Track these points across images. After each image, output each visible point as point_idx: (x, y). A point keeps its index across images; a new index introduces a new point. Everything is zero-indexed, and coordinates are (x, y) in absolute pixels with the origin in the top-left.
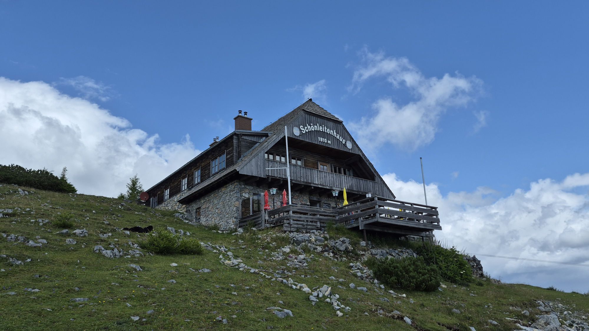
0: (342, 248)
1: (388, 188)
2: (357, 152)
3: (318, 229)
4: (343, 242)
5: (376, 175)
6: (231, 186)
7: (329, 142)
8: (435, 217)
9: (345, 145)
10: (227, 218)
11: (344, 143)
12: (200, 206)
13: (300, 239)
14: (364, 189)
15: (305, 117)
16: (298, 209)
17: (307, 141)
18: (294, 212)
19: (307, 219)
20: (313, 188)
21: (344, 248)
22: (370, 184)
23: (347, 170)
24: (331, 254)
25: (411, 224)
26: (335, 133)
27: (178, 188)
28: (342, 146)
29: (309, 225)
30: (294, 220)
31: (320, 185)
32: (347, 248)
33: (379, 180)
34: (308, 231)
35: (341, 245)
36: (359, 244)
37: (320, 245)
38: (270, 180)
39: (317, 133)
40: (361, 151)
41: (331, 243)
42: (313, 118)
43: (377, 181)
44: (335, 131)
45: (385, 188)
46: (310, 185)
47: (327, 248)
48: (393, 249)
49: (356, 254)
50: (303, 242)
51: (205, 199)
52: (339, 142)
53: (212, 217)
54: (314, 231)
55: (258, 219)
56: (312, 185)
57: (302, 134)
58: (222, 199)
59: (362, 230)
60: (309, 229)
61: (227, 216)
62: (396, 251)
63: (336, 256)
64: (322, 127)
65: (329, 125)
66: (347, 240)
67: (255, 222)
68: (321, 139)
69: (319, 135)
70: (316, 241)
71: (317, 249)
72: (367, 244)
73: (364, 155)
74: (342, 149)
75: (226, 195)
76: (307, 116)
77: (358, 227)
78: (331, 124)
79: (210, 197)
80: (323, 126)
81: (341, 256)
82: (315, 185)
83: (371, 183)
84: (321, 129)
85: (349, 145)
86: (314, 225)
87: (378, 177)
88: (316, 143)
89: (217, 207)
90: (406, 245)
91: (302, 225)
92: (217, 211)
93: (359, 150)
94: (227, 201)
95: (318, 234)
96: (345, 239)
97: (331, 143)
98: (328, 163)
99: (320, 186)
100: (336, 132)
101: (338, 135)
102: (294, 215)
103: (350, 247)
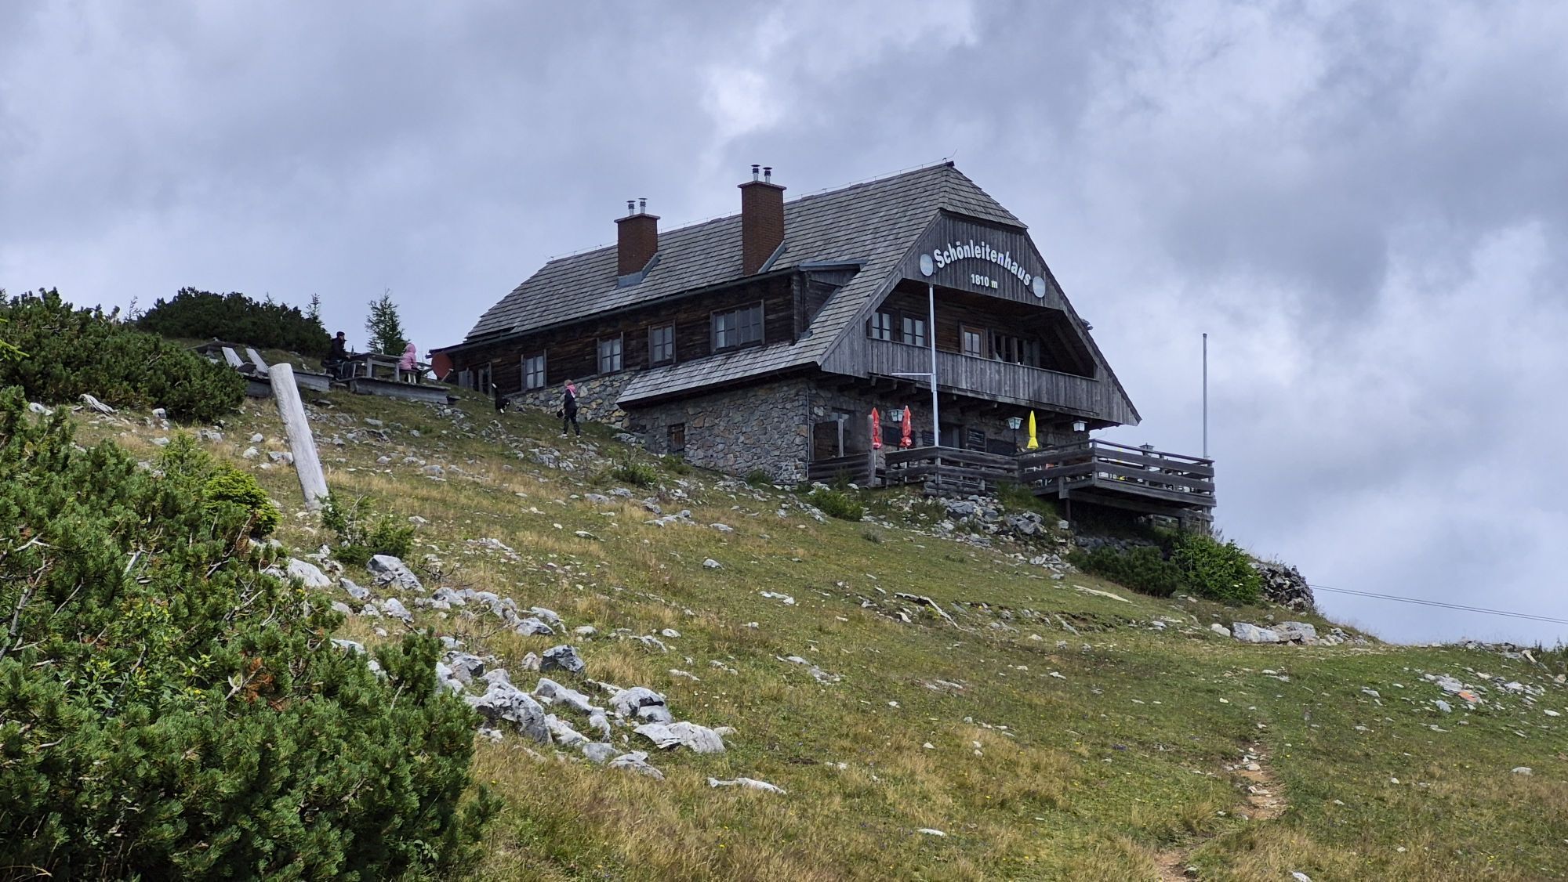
0: (1029, 530)
1: (1124, 396)
2: (1056, 305)
3: (981, 494)
4: (1030, 519)
5: (1097, 362)
6: (785, 388)
7: (995, 284)
8: (1207, 480)
9: (1029, 289)
10: (776, 458)
11: (1027, 283)
12: (684, 420)
13: (959, 510)
14: (1065, 400)
15: (945, 226)
16: (951, 456)
17: (947, 286)
18: (944, 461)
19: (965, 475)
20: (955, 398)
21: (1032, 530)
22: (1082, 384)
23: (1025, 342)
24: (1012, 539)
25: (1154, 494)
26: (1008, 260)
27: (585, 360)
28: (1022, 291)
29: (968, 486)
30: (944, 475)
31: (972, 391)
32: (1036, 530)
33: (1105, 373)
34: (965, 496)
35: (1028, 525)
36: (1057, 525)
37: (993, 523)
38: (873, 383)
39: (969, 264)
40: (1067, 302)
41: (1011, 519)
42: (962, 226)
43: (1098, 377)
44: (1008, 253)
45: (1118, 396)
46: (949, 391)
47: (1005, 528)
48: (1117, 538)
49: (1052, 542)
50: (963, 515)
51: (698, 407)
52: (1017, 282)
53: (726, 451)
54: (975, 497)
55: (862, 468)
56: (953, 392)
57: (937, 271)
58: (757, 413)
59: (1064, 500)
60: (966, 493)
61: (777, 453)
62: (1123, 543)
63: (1019, 542)
64: (981, 247)
65: (996, 241)
66: (1037, 517)
67: (854, 472)
68: (977, 279)
69: (973, 269)
70: (983, 516)
71: (989, 528)
72: (1071, 526)
73: (1071, 310)
74: (1022, 299)
75: (771, 406)
76: (950, 223)
77: (1057, 493)
78: (1000, 236)
79: (719, 403)
80: (983, 244)
81: (1026, 544)
82: (960, 393)
83: (1084, 383)
84: (977, 252)
85: (1039, 288)
86: (974, 487)
87: (1102, 368)
88: (966, 290)
89: (744, 430)
90: (1146, 533)
91: (955, 484)
92: (742, 439)
93: (1062, 299)
94: (776, 420)
95: (984, 504)
96: (1033, 514)
97: (999, 286)
98: (983, 327)
99: (970, 395)
100: (1011, 257)
101: (1014, 263)
102: (944, 466)
103: (1041, 529)
